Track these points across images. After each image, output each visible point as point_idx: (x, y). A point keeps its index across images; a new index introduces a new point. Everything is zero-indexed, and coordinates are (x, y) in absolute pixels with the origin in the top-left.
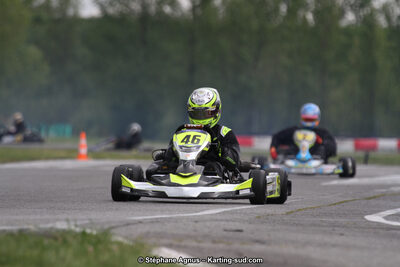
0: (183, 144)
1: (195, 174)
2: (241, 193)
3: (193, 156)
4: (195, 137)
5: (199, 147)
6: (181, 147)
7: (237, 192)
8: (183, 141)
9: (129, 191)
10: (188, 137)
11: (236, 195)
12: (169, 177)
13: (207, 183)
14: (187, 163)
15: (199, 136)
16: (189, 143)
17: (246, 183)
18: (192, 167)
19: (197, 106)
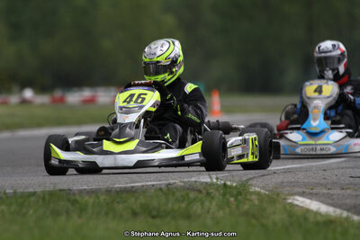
0: (125, 104)
1: (132, 139)
2: (187, 159)
3: (133, 118)
4: (140, 95)
5: (143, 107)
6: (121, 108)
7: (182, 158)
8: (125, 101)
9: (57, 162)
10: (132, 95)
11: (179, 162)
12: (102, 145)
13: (145, 149)
14: (123, 126)
15: (146, 94)
16: (132, 103)
17: (194, 146)
18: (129, 131)
19: (147, 60)
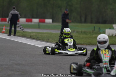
2: (84, 53)
3: (72, 44)
5: (72, 42)
6: (68, 42)
9: (58, 52)
10: (68, 40)
13: (77, 51)
14: (71, 46)
17: (85, 51)
18: (72, 47)
19: (67, 32)
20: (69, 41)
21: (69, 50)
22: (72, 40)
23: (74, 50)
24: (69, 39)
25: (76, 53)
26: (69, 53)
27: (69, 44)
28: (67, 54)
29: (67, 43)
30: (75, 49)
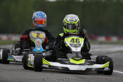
0: (72, 43)
1: (82, 59)
2: (105, 69)
3: (79, 49)
5: (80, 45)
6: (71, 45)
9: (48, 66)
10: (73, 39)
12: (69, 60)
13: (89, 63)
14: (77, 53)
15: (79, 39)
16: (75, 42)
17: (107, 64)
18: (80, 55)
19: (69, 23)
20: (73, 42)
21: (72, 61)
22: (82, 41)
23: (83, 61)
24: (75, 38)
25: (88, 70)
26: (71, 68)
27: (73, 49)
28: (66, 71)
29: (68, 47)
30: (86, 59)
